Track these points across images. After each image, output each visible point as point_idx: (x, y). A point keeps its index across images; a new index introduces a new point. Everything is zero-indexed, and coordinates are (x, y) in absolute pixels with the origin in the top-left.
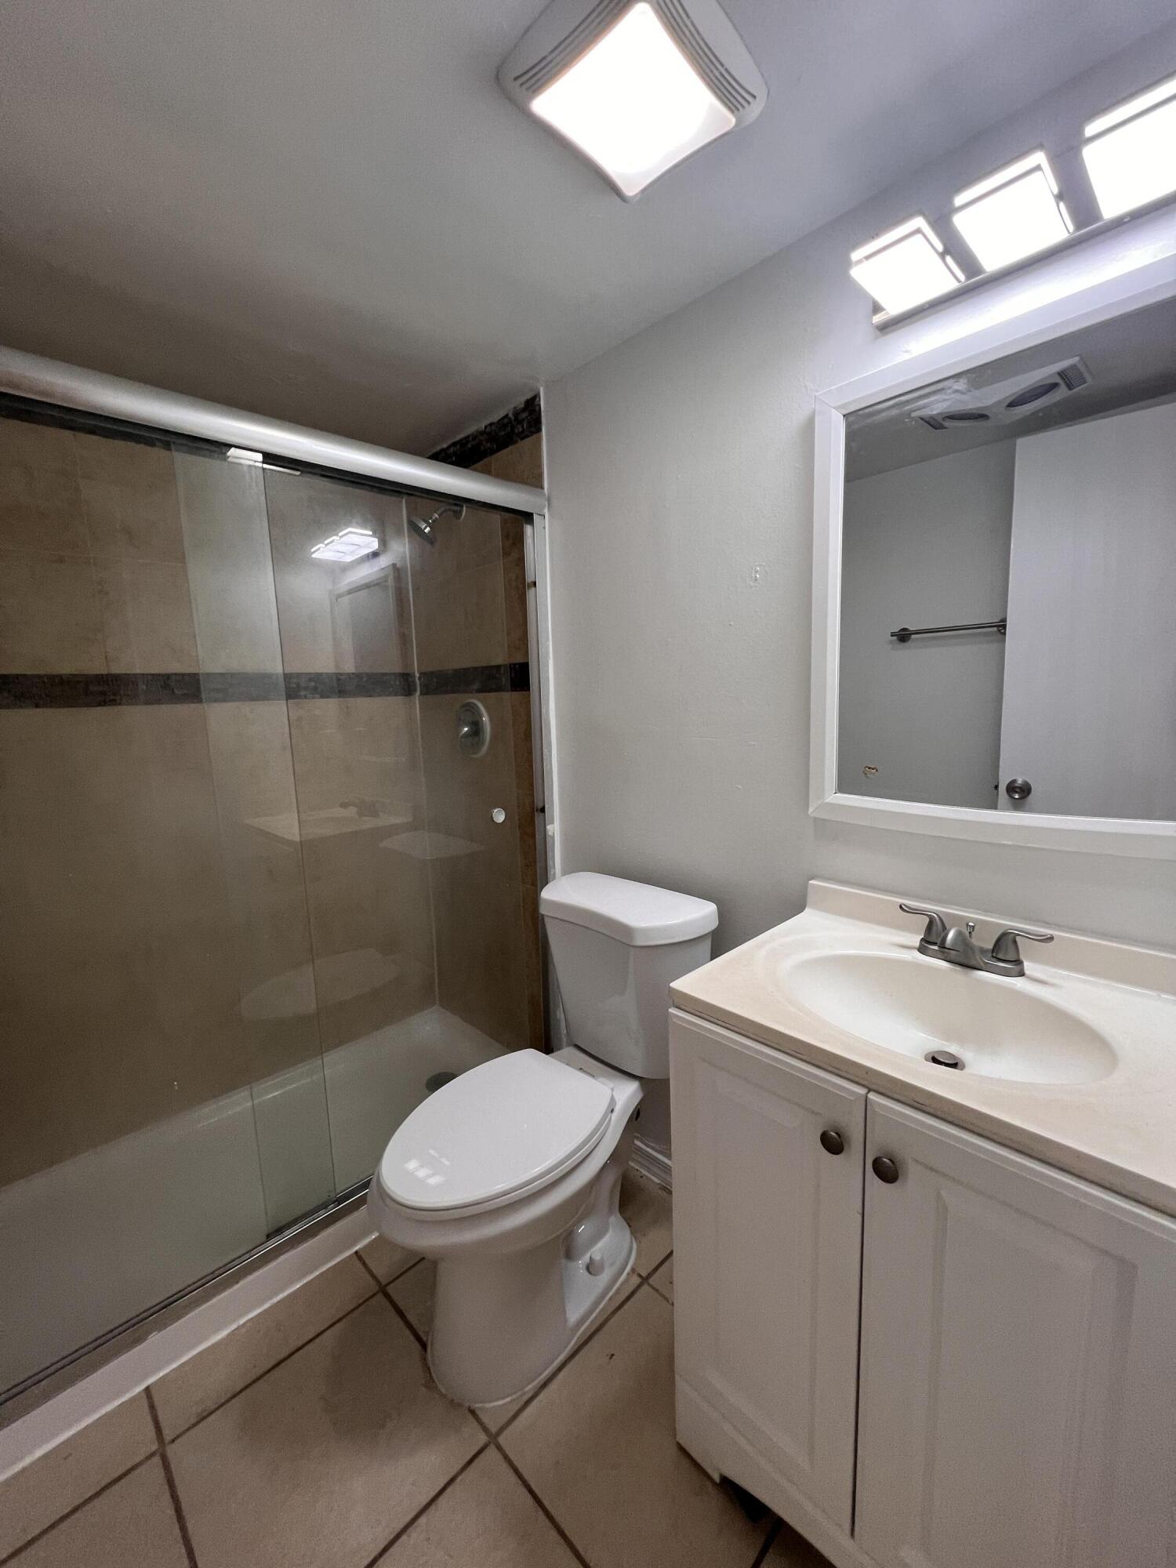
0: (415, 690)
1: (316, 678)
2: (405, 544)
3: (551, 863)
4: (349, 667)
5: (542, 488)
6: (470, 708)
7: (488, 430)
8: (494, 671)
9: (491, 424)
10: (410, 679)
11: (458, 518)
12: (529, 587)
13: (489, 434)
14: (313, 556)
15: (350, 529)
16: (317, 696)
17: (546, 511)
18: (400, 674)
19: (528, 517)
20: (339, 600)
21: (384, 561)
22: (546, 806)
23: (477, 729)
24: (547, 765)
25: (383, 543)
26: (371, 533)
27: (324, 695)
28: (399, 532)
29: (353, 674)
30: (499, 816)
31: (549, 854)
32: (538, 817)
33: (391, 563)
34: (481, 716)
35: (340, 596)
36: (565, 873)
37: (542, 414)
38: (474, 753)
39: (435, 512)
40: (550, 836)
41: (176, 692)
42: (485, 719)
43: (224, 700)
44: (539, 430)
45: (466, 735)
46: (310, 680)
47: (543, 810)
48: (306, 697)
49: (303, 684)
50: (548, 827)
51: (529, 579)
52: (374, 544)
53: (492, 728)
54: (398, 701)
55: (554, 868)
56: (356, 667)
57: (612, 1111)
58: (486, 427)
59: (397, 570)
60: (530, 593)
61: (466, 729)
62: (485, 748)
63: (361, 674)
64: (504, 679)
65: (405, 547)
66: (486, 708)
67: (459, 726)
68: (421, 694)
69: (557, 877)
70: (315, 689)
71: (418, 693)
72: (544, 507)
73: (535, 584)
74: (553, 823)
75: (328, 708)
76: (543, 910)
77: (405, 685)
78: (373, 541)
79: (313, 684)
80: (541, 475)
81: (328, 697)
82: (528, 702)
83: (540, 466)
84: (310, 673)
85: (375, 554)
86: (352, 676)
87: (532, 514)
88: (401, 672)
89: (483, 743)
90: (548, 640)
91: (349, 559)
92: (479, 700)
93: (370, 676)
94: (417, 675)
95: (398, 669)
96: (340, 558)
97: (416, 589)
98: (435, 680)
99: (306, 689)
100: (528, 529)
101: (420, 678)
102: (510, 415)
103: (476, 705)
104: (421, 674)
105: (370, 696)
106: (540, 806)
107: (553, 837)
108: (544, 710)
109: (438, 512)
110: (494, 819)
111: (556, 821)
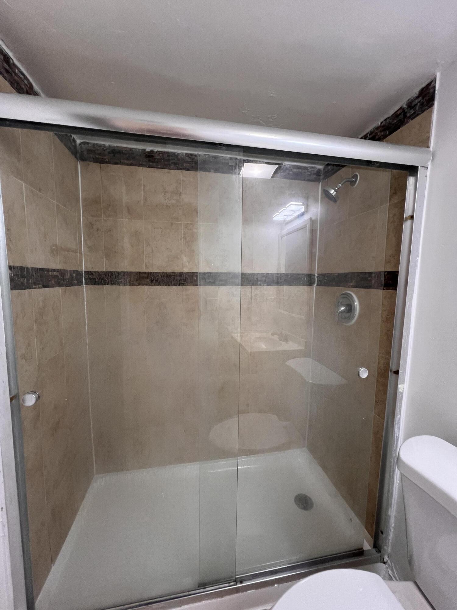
0: (314, 283)
1: (266, 275)
2: (318, 207)
3: (398, 410)
4: (283, 271)
5: (429, 147)
6: (347, 296)
8: (367, 276)
9: (386, 119)
10: (312, 277)
11: (353, 185)
12: (406, 219)
13: (383, 126)
14: (273, 219)
15: (292, 203)
16: (265, 284)
17: (429, 164)
18: (307, 274)
19: (412, 170)
20: (282, 238)
21: (307, 217)
22: (400, 371)
23: (350, 308)
24: (405, 344)
25: (307, 207)
26: (301, 204)
27: (269, 284)
28: (316, 200)
29: (284, 274)
30: (364, 373)
31: (398, 404)
32: (392, 377)
33: (309, 218)
34: (354, 301)
35: (282, 237)
37: (436, 92)
38: (348, 322)
39: (340, 184)
40: (400, 392)
41: (207, 280)
42: (357, 303)
43: (224, 285)
44: (433, 105)
45: (343, 312)
46: (263, 277)
47: (397, 372)
48: (260, 285)
49: (259, 279)
50: (399, 386)
51: (407, 215)
52: (303, 209)
53: (360, 310)
54: (305, 288)
55: (400, 414)
56: (286, 270)
58: (381, 123)
59: (313, 222)
60: (407, 225)
61: (343, 308)
62: (354, 321)
63: (287, 274)
64: (373, 281)
65: (318, 208)
66: (359, 298)
67: (338, 306)
68: (317, 285)
70: (265, 281)
71: (316, 285)
72: (428, 161)
73: (412, 217)
74: (403, 383)
75: (270, 291)
77: (309, 280)
78: (302, 208)
79: (264, 279)
80: (428, 138)
81: (270, 285)
83: (429, 132)
84: (264, 273)
85: (303, 214)
86: (283, 275)
87: (417, 167)
88: (308, 273)
89: (353, 317)
90: (418, 256)
91: (288, 219)
92: (352, 291)
93: (292, 275)
94: (316, 275)
95: (306, 272)
96: (285, 219)
97: (321, 230)
98: (326, 278)
99: (261, 281)
100: (411, 180)
101: (317, 277)
103: (352, 295)
104: (318, 274)
105: (290, 285)
106: (394, 369)
107: (402, 393)
108: (407, 306)
109: (341, 183)
110: (361, 375)
111: (405, 382)
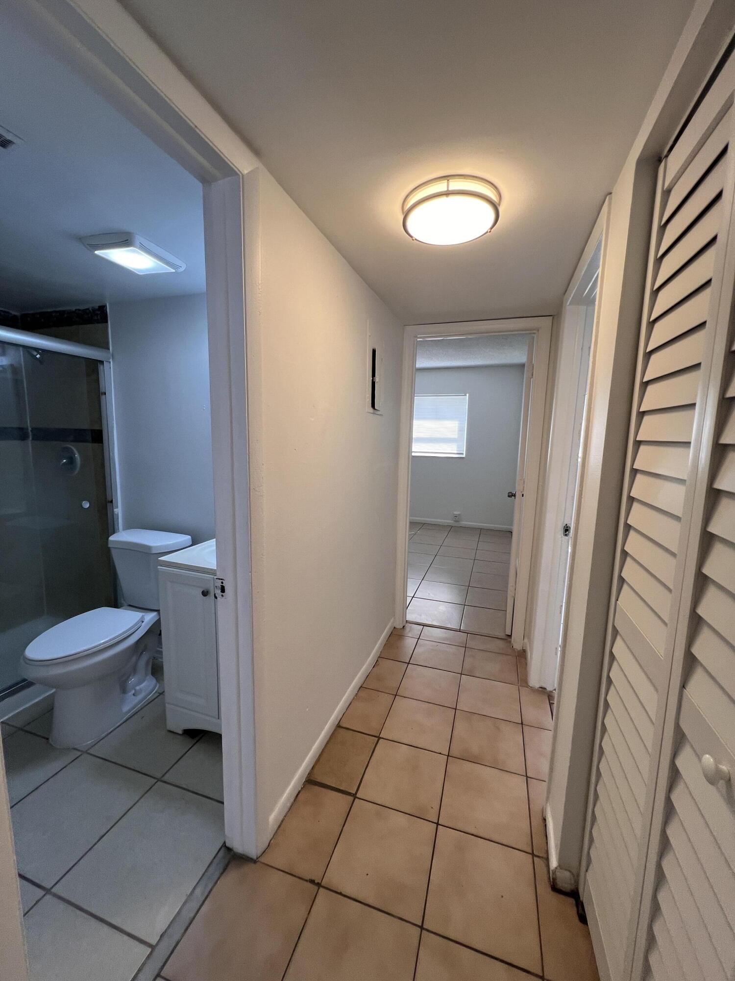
0: (28, 437)
3: (117, 527)
5: (109, 349)
6: (68, 450)
7: (77, 311)
8: (82, 432)
9: (79, 310)
10: (24, 432)
12: (102, 393)
17: (111, 360)
18: (17, 428)
19: (102, 362)
22: (113, 500)
23: (71, 460)
24: (113, 480)
30: (86, 505)
31: (116, 522)
32: (109, 505)
34: (74, 454)
36: (124, 529)
37: (108, 315)
38: (70, 473)
40: (116, 514)
42: (77, 456)
44: (107, 322)
45: (65, 464)
47: (112, 502)
50: (115, 510)
51: (102, 390)
53: (81, 461)
54: (17, 443)
55: (119, 529)
57: (143, 622)
58: (76, 310)
61: (64, 461)
62: (76, 472)
64: (88, 437)
66: (77, 450)
67: (60, 459)
68: (33, 439)
69: (120, 531)
71: (31, 439)
72: (110, 358)
73: (105, 393)
74: (117, 508)
76: (110, 546)
77: (21, 434)
80: (108, 343)
82: (103, 450)
83: (107, 339)
88: (18, 426)
89: (75, 469)
90: (114, 420)
92: (72, 446)
94: (30, 429)
95: (15, 425)
97: (29, 382)
98: (42, 433)
100: (101, 367)
101: (31, 431)
102: (90, 309)
103: (71, 448)
104: (32, 428)
106: (110, 500)
107: (118, 514)
108: (111, 454)
110: (83, 506)
111: (119, 507)
